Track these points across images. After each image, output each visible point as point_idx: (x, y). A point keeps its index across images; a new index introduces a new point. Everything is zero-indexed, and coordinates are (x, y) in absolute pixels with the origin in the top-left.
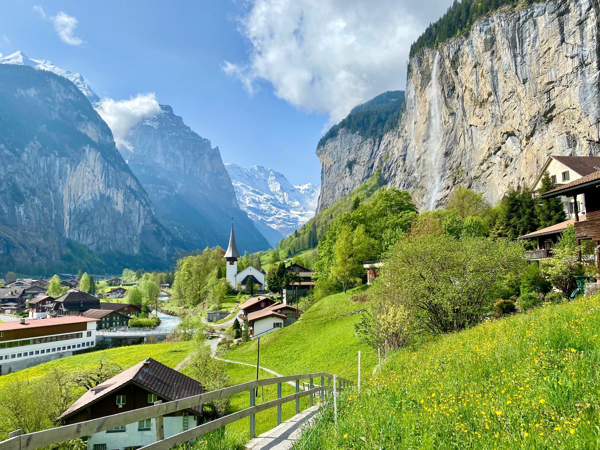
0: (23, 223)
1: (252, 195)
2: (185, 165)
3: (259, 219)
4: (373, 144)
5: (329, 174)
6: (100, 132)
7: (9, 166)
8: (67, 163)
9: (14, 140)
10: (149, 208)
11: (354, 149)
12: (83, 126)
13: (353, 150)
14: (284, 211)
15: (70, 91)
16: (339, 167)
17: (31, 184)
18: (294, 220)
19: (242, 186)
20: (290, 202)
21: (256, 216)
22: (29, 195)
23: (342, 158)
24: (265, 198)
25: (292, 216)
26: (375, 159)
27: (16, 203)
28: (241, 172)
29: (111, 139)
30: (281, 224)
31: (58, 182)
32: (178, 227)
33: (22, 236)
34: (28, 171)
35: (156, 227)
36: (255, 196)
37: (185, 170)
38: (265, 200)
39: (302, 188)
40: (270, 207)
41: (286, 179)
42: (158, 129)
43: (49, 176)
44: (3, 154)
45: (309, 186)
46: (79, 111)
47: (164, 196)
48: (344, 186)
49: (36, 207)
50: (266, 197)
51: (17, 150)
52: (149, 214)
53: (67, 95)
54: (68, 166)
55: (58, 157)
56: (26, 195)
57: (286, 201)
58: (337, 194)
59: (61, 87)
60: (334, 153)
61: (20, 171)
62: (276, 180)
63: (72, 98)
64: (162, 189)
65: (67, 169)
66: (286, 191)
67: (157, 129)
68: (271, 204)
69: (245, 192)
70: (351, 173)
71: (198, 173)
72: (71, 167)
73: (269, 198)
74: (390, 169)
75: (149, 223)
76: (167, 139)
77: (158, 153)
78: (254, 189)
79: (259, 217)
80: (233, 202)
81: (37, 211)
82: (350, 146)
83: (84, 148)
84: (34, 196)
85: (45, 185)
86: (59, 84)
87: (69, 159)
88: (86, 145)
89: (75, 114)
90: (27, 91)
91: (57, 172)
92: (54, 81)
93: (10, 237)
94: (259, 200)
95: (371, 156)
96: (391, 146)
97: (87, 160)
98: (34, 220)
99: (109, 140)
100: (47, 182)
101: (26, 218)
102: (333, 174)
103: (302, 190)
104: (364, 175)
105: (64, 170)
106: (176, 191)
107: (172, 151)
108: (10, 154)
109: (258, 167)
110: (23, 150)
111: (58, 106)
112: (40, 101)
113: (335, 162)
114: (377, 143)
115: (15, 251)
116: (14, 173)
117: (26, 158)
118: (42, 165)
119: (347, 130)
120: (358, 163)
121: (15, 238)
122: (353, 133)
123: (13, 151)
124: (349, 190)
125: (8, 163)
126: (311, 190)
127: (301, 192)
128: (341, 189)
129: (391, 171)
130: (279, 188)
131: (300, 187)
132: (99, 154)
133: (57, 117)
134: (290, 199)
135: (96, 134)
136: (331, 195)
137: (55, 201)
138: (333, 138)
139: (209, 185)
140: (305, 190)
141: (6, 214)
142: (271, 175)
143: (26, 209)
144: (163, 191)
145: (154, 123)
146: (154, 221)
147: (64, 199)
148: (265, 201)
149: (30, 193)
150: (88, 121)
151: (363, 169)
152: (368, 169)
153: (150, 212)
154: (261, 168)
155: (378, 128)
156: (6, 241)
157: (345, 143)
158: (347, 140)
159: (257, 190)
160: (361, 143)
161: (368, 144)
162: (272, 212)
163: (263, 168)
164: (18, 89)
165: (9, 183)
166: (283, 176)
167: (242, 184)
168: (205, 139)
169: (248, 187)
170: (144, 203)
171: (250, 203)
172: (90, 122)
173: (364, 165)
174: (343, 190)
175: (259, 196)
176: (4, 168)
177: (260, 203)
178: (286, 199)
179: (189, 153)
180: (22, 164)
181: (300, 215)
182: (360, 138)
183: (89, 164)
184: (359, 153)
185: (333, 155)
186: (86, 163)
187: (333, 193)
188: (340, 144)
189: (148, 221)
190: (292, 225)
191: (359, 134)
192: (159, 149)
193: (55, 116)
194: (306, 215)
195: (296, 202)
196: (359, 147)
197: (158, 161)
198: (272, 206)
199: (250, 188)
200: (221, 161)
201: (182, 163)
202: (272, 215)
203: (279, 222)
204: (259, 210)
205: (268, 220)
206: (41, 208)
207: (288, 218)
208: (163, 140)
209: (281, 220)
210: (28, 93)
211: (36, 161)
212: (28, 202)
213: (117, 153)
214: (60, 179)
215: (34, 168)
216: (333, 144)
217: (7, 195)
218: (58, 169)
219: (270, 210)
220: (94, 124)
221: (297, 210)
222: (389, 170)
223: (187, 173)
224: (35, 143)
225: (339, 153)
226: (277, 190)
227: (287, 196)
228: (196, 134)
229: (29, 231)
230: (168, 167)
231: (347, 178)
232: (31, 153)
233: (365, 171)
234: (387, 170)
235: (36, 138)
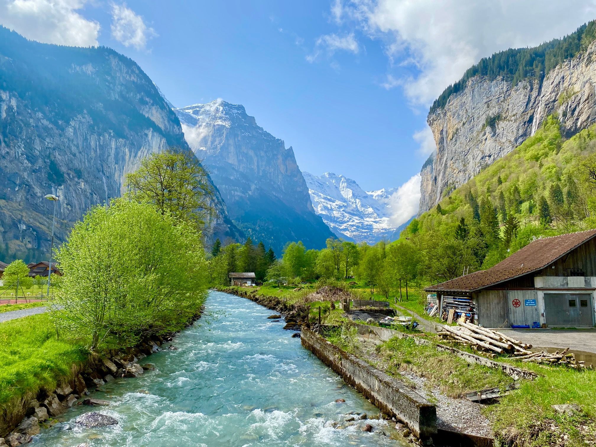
0: (62, 211)
1: (324, 202)
2: (258, 166)
3: (332, 227)
4: (529, 89)
5: (456, 141)
6: (166, 119)
7: (48, 140)
8: (125, 146)
9: (56, 111)
10: (221, 207)
11: (496, 100)
12: (147, 110)
13: (494, 103)
14: (357, 217)
15: (133, 72)
16: (471, 130)
17: (76, 163)
18: (369, 227)
19: (314, 194)
20: (363, 209)
21: (329, 223)
22: (73, 177)
23: (476, 116)
24: (337, 205)
25: (366, 223)
26: (535, 108)
27: (53, 185)
28: (312, 179)
29: (179, 129)
30: (354, 231)
31: (113, 167)
32: (252, 229)
33: (60, 226)
34: (74, 149)
35: (229, 228)
36: (326, 203)
37: (258, 172)
38: (337, 206)
39: (375, 194)
40: (342, 214)
41: (358, 185)
42: (231, 128)
43: (103, 159)
44: (40, 124)
45: (382, 192)
46: (142, 94)
47: (237, 198)
48: (483, 153)
49: (82, 192)
50: (338, 203)
51: (60, 122)
52: (221, 213)
53: (130, 76)
54: (127, 150)
55: (113, 137)
56: (70, 177)
57: (358, 207)
58: (471, 165)
59: (122, 66)
60: (461, 113)
61: (62, 147)
62: (347, 187)
63: (135, 80)
64: (236, 190)
65: (124, 153)
66: (358, 197)
67: (229, 128)
68: (343, 211)
69: (316, 199)
70: (495, 133)
71: (272, 174)
72: (130, 152)
73: (341, 205)
74: (576, 113)
75: (222, 223)
76: (239, 138)
77: (230, 153)
78: (325, 196)
79: (331, 224)
80: (308, 205)
81: (82, 197)
82: (488, 98)
83: (146, 132)
84: (79, 178)
85: (97, 169)
86: (120, 63)
87: (128, 142)
88: (148, 129)
89: (138, 96)
90: (84, 67)
91: (112, 155)
92: (115, 58)
93: (43, 227)
94: (331, 207)
95: (527, 105)
96: (566, 84)
97: (149, 146)
98: (77, 207)
99: (177, 130)
100: (99, 165)
101: (67, 204)
102: (462, 139)
103: (375, 197)
104: (517, 133)
105: (121, 154)
106: (250, 193)
107: (245, 151)
108: (50, 126)
109: (329, 174)
110: (67, 122)
111: (119, 87)
112: (98, 79)
113: (464, 124)
114: (536, 86)
115: (47, 245)
116: (54, 149)
117: (72, 134)
118: (93, 143)
119: (482, 78)
120: (505, 118)
121: (48, 228)
122: (492, 80)
123: (55, 123)
124: (492, 157)
125: (47, 136)
126: (385, 196)
127: (374, 198)
128: (479, 158)
129: (579, 115)
130: (351, 195)
131: (373, 193)
132: (164, 140)
133: (117, 98)
134: (362, 206)
135: (161, 120)
136: (461, 167)
137: (109, 189)
138: (458, 93)
139: (283, 187)
140: (378, 196)
141: (39, 197)
142: (342, 182)
143: (67, 193)
144: (236, 193)
145: (226, 122)
146: (227, 221)
147: (121, 189)
148: (338, 208)
149: (74, 175)
150: (153, 105)
151: (515, 125)
152: (524, 124)
153: (222, 211)
154: (332, 175)
155: (534, 66)
156: (37, 232)
157: (480, 95)
158: (482, 90)
159: (328, 197)
160: (507, 91)
161: (521, 89)
162: (345, 219)
163: (334, 174)
164: (73, 65)
165: (46, 160)
166: (354, 182)
167: (313, 191)
168: (278, 140)
169: (320, 194)
170: (216, 201)
171: (322, 210)
172: (155, 106)
173: (515, 121)
174: (482, 158)
175: (331, 203)
176: (41, 141)
177: (332, 209)
178: (358, 205)
179: (262, 154)
180: (66, 140)
181: (374, 222)
182: (505, 85)
183: (152, 151)
184: (505, 105)
185: (459, 115)
186: (149, 150)
187: (464, 165)
188: (470, 98)
189: (221, 221)
190: (366, 232)
191: (503, 80)
192: (232, 149)
193: (115, 96)
194: (380, 222)
195: (369, 209)
196: (504, 98)
197: (230, 161)
198: (344, 212)
199: (322, 195)
200: (295, 162)
201: (256, 164)
202: (345, 222)
203: (352, 229)
204: (331, 217)
205: (341, 228)
206: (88, 194)
207: (362, 225)
208: (236, 139)
209: (355, 227)
210: (84, 70)
211: (86, 139)
212: (70, 186)
213: (186, 145)
214: (116, 163)
215: (83, 147)
216: (459, 100)
217: (43, 174)
218: (113, 151)
219: (343, 217)
220: (159, 109)
221: (371, 217)
222: (573, 114)
223: (261, 174)
224: (84, 118)
225: (469, 111)
226: (348, 197)
227: (360, 203)
228: (269, 134)
229: (70, 221)
230: (241, 167)
231: (488, 142)
232: (79, 129)
233: (518, 127)
234: (569, 115)
235: (85, 111)
